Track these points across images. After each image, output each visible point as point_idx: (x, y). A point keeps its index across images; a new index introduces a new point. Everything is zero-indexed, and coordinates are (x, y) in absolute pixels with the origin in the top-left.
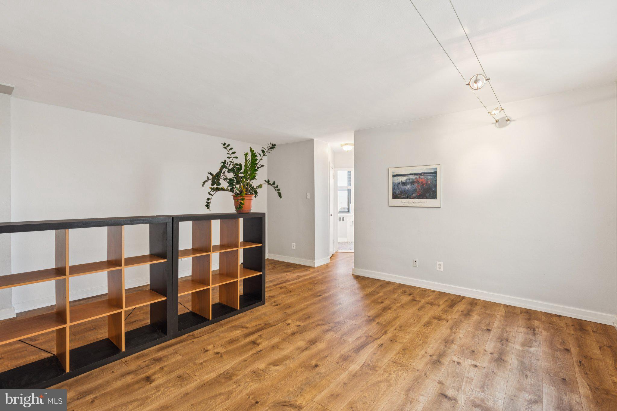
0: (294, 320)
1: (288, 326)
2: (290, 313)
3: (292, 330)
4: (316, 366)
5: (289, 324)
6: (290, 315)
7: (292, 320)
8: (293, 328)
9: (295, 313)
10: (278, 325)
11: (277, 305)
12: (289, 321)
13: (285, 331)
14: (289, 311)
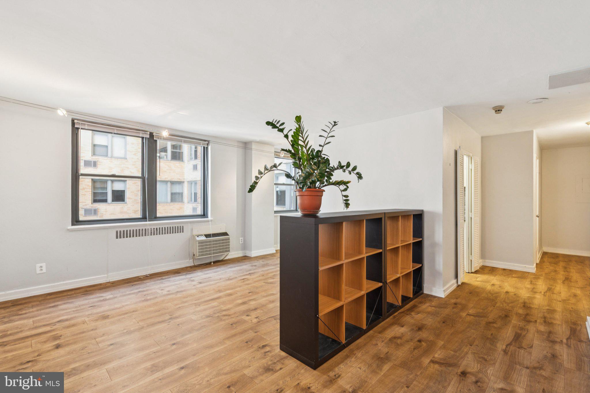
0: (250, 322)
1: (258, 316)
2: (251, 331)
3: (256, 313)
4: (250, 293)
5: (256, 318)
6: (251, 329)
7: (252, 323)
8: (254, 314)
9: (245, 331)
10: (267, 318)
11: (264, 346)
12: (255, 321)
13: (262, 311)
14: (251, 334)
